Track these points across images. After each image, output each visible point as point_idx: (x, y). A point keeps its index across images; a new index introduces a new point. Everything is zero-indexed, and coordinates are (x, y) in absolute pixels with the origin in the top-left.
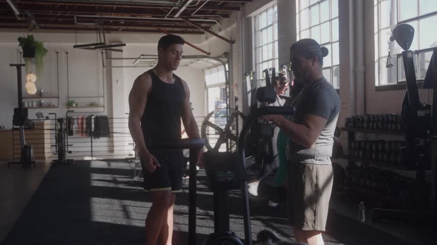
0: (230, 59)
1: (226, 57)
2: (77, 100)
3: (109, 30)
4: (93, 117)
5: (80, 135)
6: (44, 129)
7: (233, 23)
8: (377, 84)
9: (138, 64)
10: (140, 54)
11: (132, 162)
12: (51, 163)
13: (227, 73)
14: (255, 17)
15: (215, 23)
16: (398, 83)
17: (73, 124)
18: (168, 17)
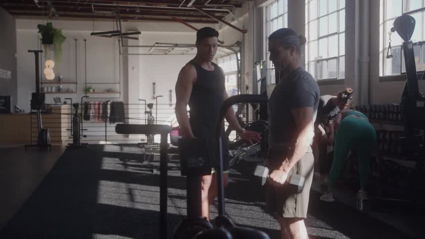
0: (242, 48)
1: (238, 46)
2: (94, 86)
3: (126, 19)
4: (109, 103)
5: (97, 119)
6: (61, 114)
7: (246, 13)
8: (381, 75)
9: (153, 51)
10: (155, 42)
11: (144, 147)
12: (66, 147)
13: (239, 62)
14: (266, 7)
15: (229, 13)
16: (402, 73)
17: (90, 109)
18: (182, 6)
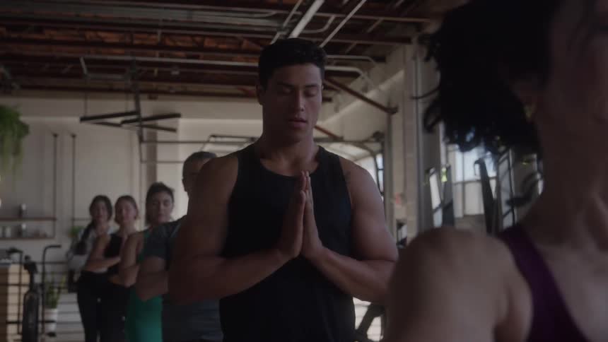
0: (386, 146)
1: (378, 141)
3: (153, 94)
10: (208, 135)
13: (381, 174)
15: (359, 75)
